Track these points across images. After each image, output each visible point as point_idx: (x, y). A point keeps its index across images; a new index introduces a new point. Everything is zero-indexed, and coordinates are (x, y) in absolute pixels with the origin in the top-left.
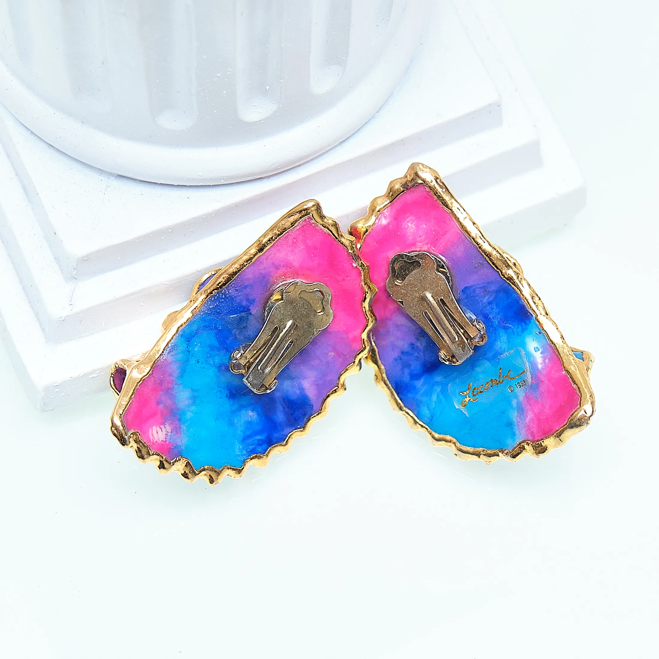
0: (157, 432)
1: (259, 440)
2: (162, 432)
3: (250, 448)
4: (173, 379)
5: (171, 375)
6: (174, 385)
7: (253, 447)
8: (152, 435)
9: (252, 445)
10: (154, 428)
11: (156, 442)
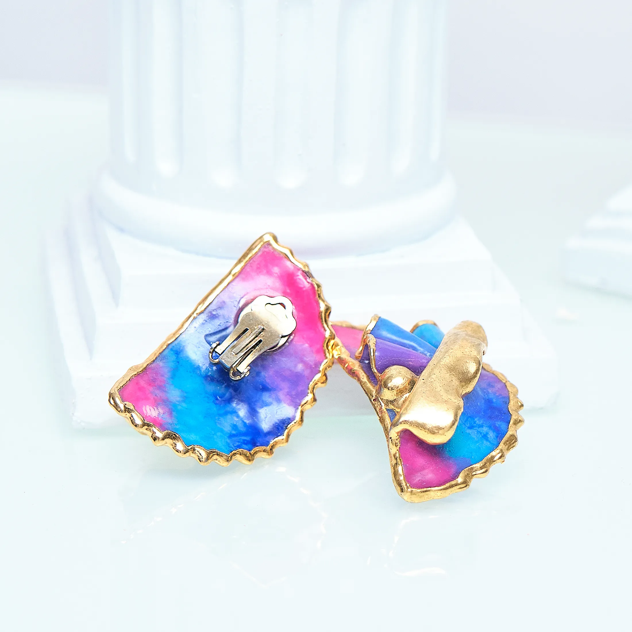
0: (150, 410)
1: (244, 440)
2: (154, 411)
3: (236, 444)
4: (165, 379)
5: (163, 376)
6: (166, 384)
7: (239, 444)
8: (146, 410)
9: (238, 442)
10: (147, 406)
11: (150, 416)
